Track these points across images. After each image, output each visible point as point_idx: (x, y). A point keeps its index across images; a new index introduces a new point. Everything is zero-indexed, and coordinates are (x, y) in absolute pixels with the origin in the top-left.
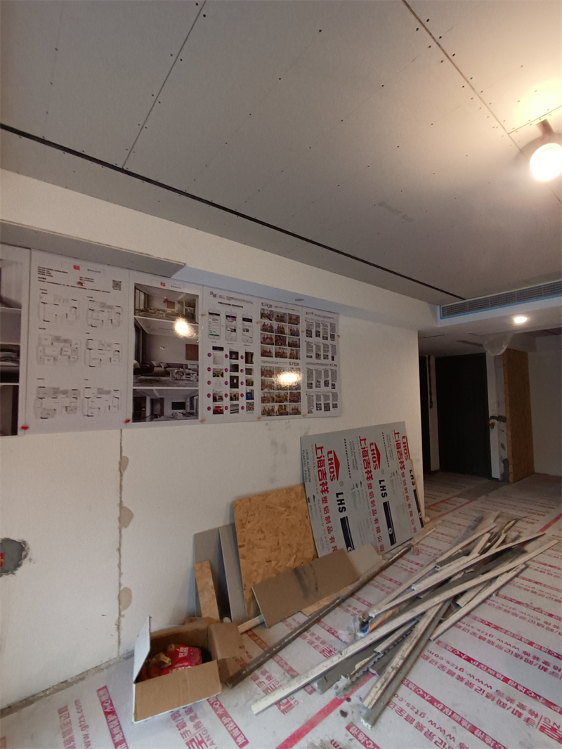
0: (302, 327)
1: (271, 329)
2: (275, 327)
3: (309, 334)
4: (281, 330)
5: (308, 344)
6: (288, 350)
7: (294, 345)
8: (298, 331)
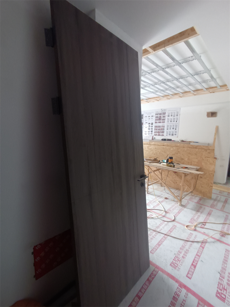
0: (167, 114)
1: (158, 117)
2: (159, 116)
3: (169, 116)
4: (160, 117)
5: (168, 119)
6: (162, 121)
7: (164, 120)
8: (165, 116)
